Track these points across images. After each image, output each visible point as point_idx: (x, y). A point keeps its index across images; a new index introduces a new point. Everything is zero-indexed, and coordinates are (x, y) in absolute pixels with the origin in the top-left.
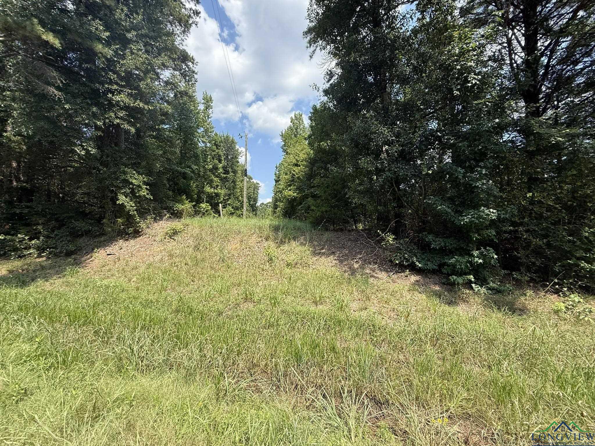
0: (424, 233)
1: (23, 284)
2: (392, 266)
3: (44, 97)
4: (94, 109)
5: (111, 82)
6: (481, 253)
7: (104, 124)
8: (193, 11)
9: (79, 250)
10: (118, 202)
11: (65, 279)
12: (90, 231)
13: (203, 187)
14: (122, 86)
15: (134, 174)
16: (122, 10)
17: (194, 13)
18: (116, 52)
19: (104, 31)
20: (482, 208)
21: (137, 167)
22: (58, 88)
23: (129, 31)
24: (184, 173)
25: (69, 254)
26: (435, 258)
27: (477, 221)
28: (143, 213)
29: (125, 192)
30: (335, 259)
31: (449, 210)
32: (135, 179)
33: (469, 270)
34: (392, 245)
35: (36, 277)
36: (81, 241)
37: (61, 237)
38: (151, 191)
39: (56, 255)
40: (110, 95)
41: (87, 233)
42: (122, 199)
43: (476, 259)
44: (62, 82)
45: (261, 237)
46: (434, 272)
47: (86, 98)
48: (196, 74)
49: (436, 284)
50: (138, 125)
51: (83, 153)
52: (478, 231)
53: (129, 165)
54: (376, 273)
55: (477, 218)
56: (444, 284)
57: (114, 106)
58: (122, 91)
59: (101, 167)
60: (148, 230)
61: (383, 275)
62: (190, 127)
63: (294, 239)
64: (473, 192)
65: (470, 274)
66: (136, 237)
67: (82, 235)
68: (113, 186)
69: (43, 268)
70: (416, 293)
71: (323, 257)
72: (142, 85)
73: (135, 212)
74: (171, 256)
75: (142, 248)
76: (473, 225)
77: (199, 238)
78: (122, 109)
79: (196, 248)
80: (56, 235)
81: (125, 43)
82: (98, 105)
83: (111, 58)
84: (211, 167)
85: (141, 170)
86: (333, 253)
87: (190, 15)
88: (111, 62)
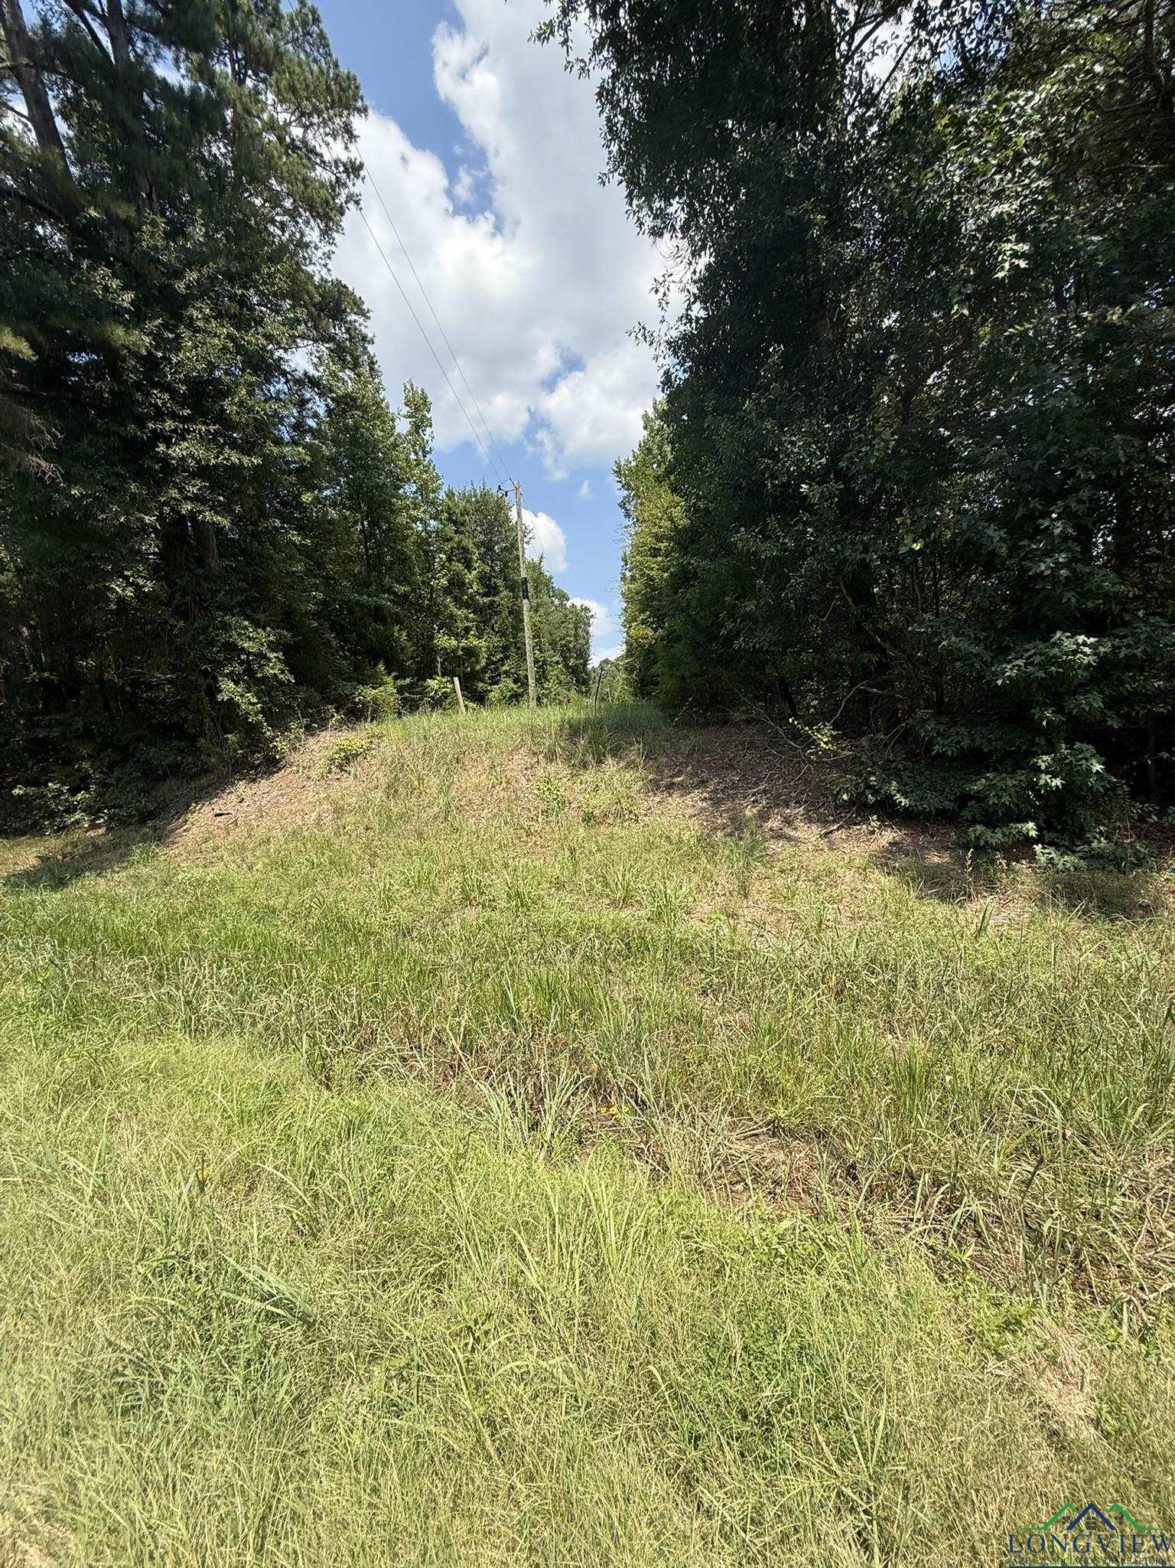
1: (60, 882)
4: (133, 487)
5: (159, 415)
6: (1059, 761)
7: (161, 518)
9: (162, 808)
10: (220, 698)
11: (132, 872)
12: (178, 765)
13: (432, 638)
14: (184, 420)
15: (246, 628)
16: (154, 224)
18: (157, 337)
19: (123, 289)
20: (1059, 634)
21: (254, 610)
22: (49, 455)
23: (178, 275)
24: (378, 608)
25: (144, 818)
27: (1041, 674)
28: (278, 719)
29: (232, 672)
30: (704, 799)
32: (250, 639)
33: (1033, 806)
35: (84, 869)
36: (165, 789)
37: (129, 782)
38: (291, 666)
39: (123, 823)
40: (161, 448)
41: (175, 770)
42: (228, 689)
43: (1045, 778)
44: (54, 436)
45: (535, 754)
46: (946, 818)
47: (113, 465)
50: (238, 509)
51: (129, 592)
52: (1051, 702)
53: (234, 607)
57: (175, 470)
58: (188, 432)
60: (294, 757)
61: (809, 833)
64: (1034, 592)
65: (1024, 820)
66: (272, 773)
67: (164, 777)
68: (204, 659)
69: (98, 849)
71: (676, 795)
72: (230, 407)
73: (260, 717)
74: (339, 811)
75: (282, 795)
77: (398, 767)
78: (193, 475)
79: (391, 790)
80: (119, 779)
81: (174, 308)
82: (140, 475)
83: (150, 353)
84: (444, 581)
85: (261, 616)
86: (703, 783)
87: (338, 179)
88: (150, 363)
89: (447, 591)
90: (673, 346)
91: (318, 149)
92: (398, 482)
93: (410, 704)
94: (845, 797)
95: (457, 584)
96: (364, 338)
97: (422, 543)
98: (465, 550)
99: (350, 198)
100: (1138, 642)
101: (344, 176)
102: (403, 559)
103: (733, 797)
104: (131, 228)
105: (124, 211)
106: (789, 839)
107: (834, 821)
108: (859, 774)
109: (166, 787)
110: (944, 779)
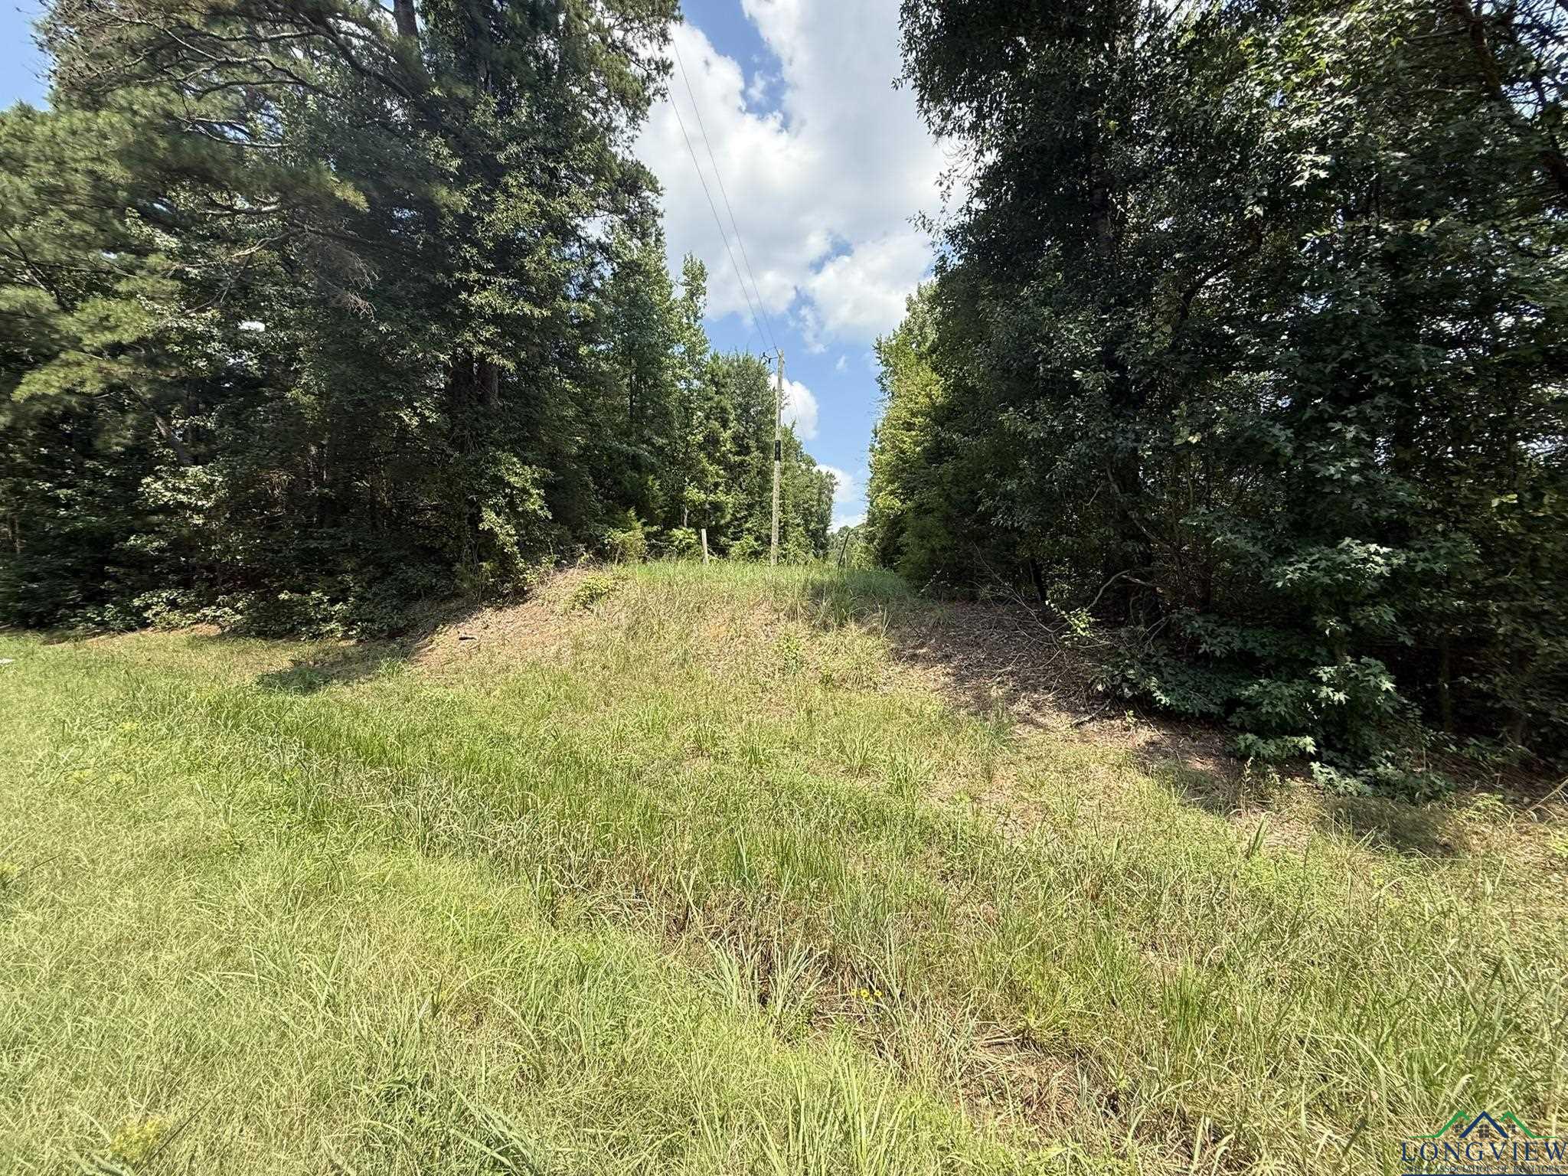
1: (310, 687)
3: (342, 313)
4: (434, 328)
5: (466, 267)
6: (1344, 674)
7: (454, 358)
8: (656, 63)
9: (411, 627)
10: (481, 526)
11: (376, 684)
12: (432, 587)
13: (682, 489)
14: (488, 272)
15: (514, 464)
16: (487, 104)
17: (657, 68)
18: (475, 198)
19: (452, 156)
20: (1348, 540)
21: (522, 448)
22: (366, 294)
23: (501, 147)
24: (635, 457)
25: (394, 633)
27: (1330, 581)
28: (531, 550)
29: (496, 504)
30: (948, 674)
32: (517, 474)
33: (1310, 720)
34: (1085, 641)
35: (333, 677)
36: (417, 609)
37: (385, 599)
38: (549, 502)
39: (372, 636)
40: (464, 295)
41: (429, 591)
42: (490, 519)
43: (1326, 691)
44: (373, 279)
45: (776, 610)
46: (1207, 721)
47: (420, 307)
48: (662, 216)
49: (1210, 755)
50: (523, 354)
51: (415, 422)
53: (506, 443)
54: (1044, 715)
55: (1327, 572)
57: (472, 317)
58: (489, 283)
59: (449, 451)
60: (540, 590)
62: (650, 345)
64: (1320, 495)
66: (518, 604)
67: (419, 596)
68: (473, 490)
69: (347, 659)
71: (918, 667)
72: (529, 264)
73: (515, 548)
74: (578, 646)
75: (525, 626)
76: (1318, 591)
77: (640, 610)
78: (488, 322)
79: (632, 632)
80: (375, 595)
81: (493, 175)
82: (442, 317)
83: (466, 212)
84: (700, 438)
85: (529, 455)
86: (947, 657)
87: (649, 75)
88: (466, 221)
89: (701, 447)
90: (952, 235)
91: (635, 50)
92: (670, 342)
93: (656, 549)
94: (1100, 688)
95: (712, 441)
96: (655, 213)
97: (684, 401)
98: (724, 410)
99: (656, 92)
100: (1436, 557)
101: (654, 73)
102: (665, 414)
103: (979, 676)
104: (466, 106)
105: (464, 92)
106: (1038, 725)
107: (1086, 712)
108: (1116, 665)
109: (418, 608)
110: (1209, 680)
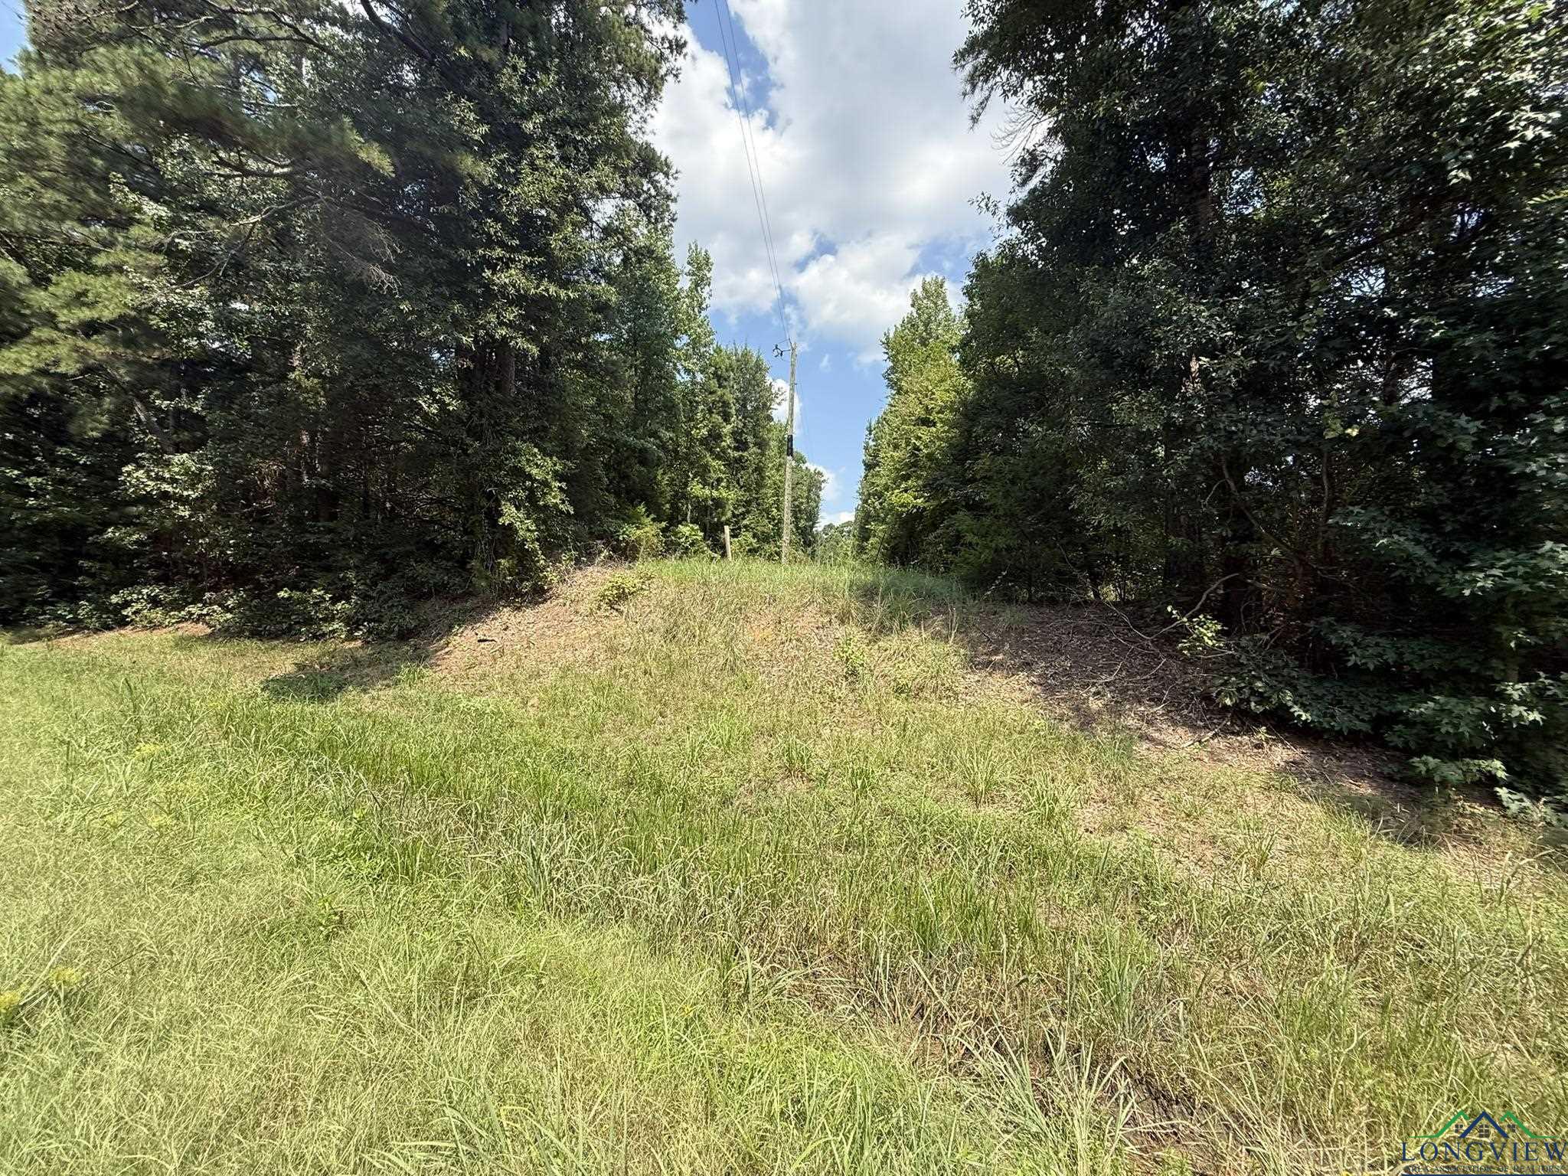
0: (1324, 620)
1: (323, 695)
2: (1212, 711)
3: (361, 289)
4: (457, 308)
5: (490, 243)
6: (1539, 693)
7: (476, 342)
8: (670, 42)
9: (423, 628)
10: (501, 521)
11: (398, 691)
12: (445, 586)
13: (686, 485)
14: (512, 249)
15: (535, 455)
16: (515, 68)
17: (670, 47)
18: (500, 169)
19: (478, 122)
20: (1549, 545)
21: (541, 438)
22: (389, 268)
23: (526, 116)
24: (644, 451)
25: (404, 636)
26: (1362, 697)
27: (1526, 588)
28: (552, 546)
29: (515, 497)
30: (1033, 683)
31: (1420, 551)
32: (538, 466)
33: (1488, 741)
34: (1211, 650)
35: (346, 682)
36: (428, 609)
37: (390, 598)
38: (571, 495)
39: (381, 637)
40: (487, 273)
41: (440, 590)
42: (510, 514)
43: (1517, 710)
44: (394, 252)
46: (1353, 740)
47: (440, 285)
48: (675, 200)
49: (1363, 777)
50: (545, 339)
51: (434, 410)
52: (1526, 620)
53: (524, 433)
54: (1159, 730)
55: (1525, 578)
56: (1390, 778)
57: (495, 297)
58: (513, 261)
59: (469, 441)
60: (563, 588)
61: (1181, 739)
62: (658, 336)
63: (917, 621)
64: (1513, 494)
65: (1489, 755)
66: (537, 603)
67: (428, 596)
68: (491, 483)
69: (357, 663)
70: (1290, 799)
71: (997, 675)
72: (555, 241)
73: (537, 545)
74: (613, 650)
75: (548, 628)
76: (1510, 601)
77: (675, 612)
78: (511, 303)
80: (381, 593)
81: (520, 145)
82: (463, 296)
83: (492, 185)
84: (704, 432)
85: (548, 445)
86: (1027, 665)
88: (490, 195)
89: (704, 442)
92: (676, 333)
93: (671, 547)
94: (1228, 702)
95: (715, 436)
97: (689, 395)
98: (726, 404)
104: (490, 71)
105: (488, 54)
106: (1152, 740)
107: (1210, 728)
108: (1241, 677)
109: (428, 605)
